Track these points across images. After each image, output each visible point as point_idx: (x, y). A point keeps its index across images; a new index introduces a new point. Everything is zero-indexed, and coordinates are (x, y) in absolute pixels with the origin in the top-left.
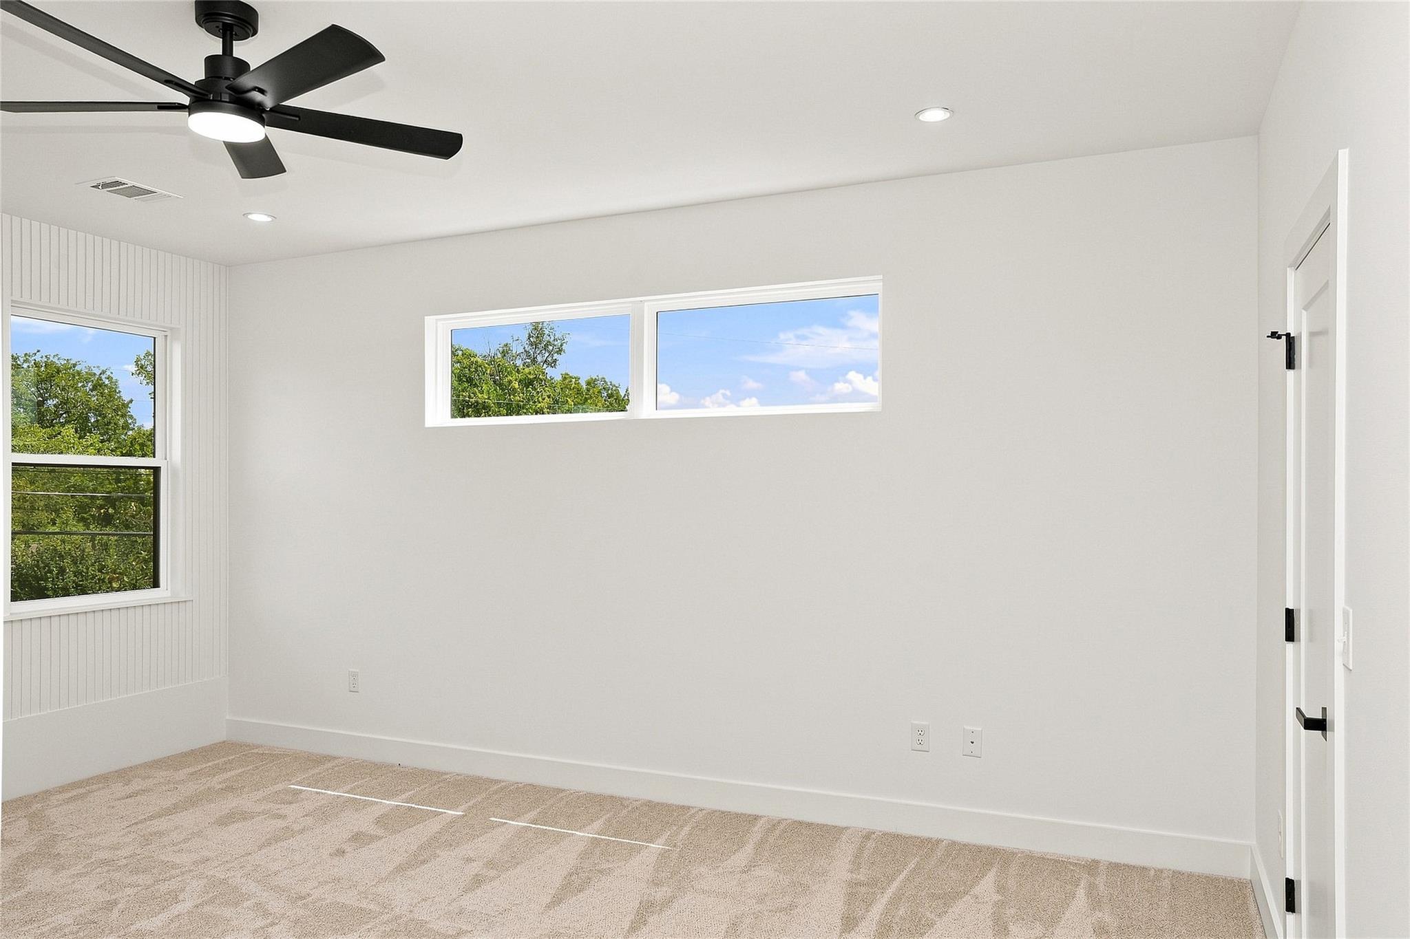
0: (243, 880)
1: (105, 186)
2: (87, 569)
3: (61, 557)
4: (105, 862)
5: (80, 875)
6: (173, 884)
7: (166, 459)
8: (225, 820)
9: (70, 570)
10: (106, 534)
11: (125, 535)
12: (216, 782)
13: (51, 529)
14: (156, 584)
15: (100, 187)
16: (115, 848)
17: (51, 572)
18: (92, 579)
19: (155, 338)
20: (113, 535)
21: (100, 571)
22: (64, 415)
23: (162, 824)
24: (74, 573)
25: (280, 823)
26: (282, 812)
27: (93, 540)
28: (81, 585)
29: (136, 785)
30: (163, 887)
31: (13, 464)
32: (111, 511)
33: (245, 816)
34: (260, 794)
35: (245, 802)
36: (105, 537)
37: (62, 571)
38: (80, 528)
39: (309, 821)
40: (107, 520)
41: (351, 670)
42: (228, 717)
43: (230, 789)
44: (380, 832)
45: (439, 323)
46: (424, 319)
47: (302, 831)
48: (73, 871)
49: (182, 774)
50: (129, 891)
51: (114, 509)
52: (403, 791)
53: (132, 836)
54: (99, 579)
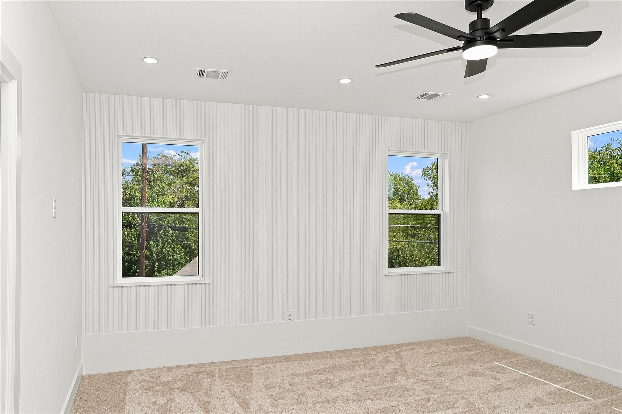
0: (482, 405)
1: (421, 96)
2: (407, 255)
3: (398, 250)
4: (424, 380)
5: (415, 383)
6: (451, 398)
7: (443, 210)
8: (472, 374)
9: (401, 255)
10: (413, 242)
11: (420, 242)
12: (465, 355)
13: (395, 239)
14: (439, 265)
15: (419, 98)
16: (428, 375)
17: (394, 256)
18: (408, 260)
19: (438, 158)
20: (415, 242)
21: (411, 256)
22: (397, 195)
23: (444, 369)
24: (402, 257)
25: (497, 382)
26: (497, 376)
27: (408, 244)
28: (404, 262)
29: (432, 349)
30: (447, 398)
31: (389, 214)
32: (415, 232)
33: (480, 375)
34: (486, 366)
35: (479, 367)
36: (413, 243)
37: (398, 256)
38: (404, 240)
39: (511, 385)
40: (413, 236)
41: (530, 313)
42: (469, 326)
43: (471, 360)
44: (551, 401)
45: (580, 134)
46: (571, 132)
47: (508, 389)
48: (412, 380)
49: (450, 348)
50: (433, 395)
51: (416, 231)
52: (562, 382)
53: (433, 371)
54: (411, 260)
